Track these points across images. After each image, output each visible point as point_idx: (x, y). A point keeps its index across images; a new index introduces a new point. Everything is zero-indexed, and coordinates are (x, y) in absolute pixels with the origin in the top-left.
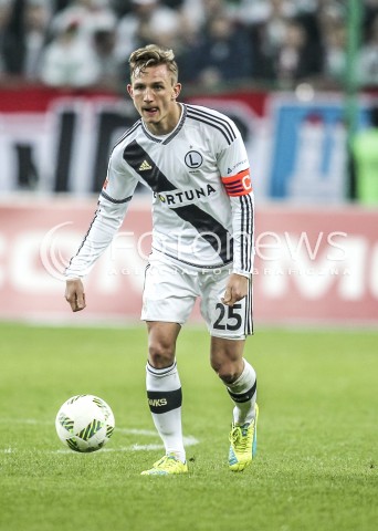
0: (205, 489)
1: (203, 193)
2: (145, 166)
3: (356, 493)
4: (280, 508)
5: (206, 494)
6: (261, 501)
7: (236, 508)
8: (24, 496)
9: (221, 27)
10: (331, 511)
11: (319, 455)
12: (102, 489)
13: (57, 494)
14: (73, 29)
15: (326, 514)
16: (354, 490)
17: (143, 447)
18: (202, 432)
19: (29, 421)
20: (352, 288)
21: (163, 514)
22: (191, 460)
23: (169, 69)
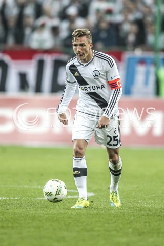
0: (97, 214)
1: (99, 88)
2: (76, 74)
3: (160, 215)
4: (128, 222)
5: (98, 216)
6: (120, 219)
7: (110, 222)
8: (23, 217)
9: (104, 25)
10: (149, 223)
11: (144, 200)
12: (55, 214)
13: (37, 216)
14: (43, 26)
15: (147, 224)
16: (159, 214)
17: (72, 197)
18: (96, 191)
19: (25, 186)
20: (158, 131)
21: (80, 224)
22: (92, 202)
23: (87, 37)
